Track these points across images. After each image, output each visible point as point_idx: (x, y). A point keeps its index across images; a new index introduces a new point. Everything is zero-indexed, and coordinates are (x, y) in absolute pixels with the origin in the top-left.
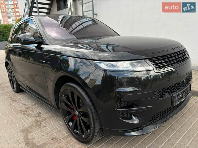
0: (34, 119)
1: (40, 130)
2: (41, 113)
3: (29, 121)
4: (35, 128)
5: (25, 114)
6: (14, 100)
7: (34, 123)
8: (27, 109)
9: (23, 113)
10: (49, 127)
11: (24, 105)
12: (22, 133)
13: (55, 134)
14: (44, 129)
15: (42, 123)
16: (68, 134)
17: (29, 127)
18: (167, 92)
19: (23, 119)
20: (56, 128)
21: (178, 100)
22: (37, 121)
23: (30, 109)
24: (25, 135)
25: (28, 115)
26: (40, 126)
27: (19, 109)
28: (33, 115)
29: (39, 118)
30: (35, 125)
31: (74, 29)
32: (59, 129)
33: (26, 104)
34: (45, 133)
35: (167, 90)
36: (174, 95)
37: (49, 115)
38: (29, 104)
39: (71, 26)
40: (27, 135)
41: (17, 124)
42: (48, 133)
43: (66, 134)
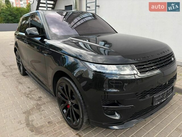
0: (35, 102)
1: (39, 113)
2: (41, 98)
3: (31, 104)
4: (36, 111)
5: (28, 97)
6: (20, 83)
7: (35, 106)
8: (30, 92)
9: (27, 95)
10: (47, 111)
11: (28, 88)
12: (24, 114)
13: (51, 118)
14: (43, 112)
15: (42, 106)
16: (62, 119)
17: (30, 110)
18: (148, 94)
19: (26, 101)
20: (53, 112)
21: (158, 101)
22: (38, 105)
23: (33, 93)
24: (27, 117)
25: (31, 98)
26: (40, 109)
27: (24, 92)
28: (34, 98)
29: (39, 102)
30: (36, 108)
31: (76, 23)
32: (55, 114)
33: (30, 87)
34: (43, 116)
35: (149, 92)
36: (155, 97)
37: (48, 100)
38: (32, 87)
39: (73, 20)
40: (28, 117)
41: (21, 106)
42: (46, 116)
43: (61, 119)
